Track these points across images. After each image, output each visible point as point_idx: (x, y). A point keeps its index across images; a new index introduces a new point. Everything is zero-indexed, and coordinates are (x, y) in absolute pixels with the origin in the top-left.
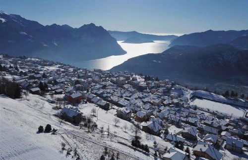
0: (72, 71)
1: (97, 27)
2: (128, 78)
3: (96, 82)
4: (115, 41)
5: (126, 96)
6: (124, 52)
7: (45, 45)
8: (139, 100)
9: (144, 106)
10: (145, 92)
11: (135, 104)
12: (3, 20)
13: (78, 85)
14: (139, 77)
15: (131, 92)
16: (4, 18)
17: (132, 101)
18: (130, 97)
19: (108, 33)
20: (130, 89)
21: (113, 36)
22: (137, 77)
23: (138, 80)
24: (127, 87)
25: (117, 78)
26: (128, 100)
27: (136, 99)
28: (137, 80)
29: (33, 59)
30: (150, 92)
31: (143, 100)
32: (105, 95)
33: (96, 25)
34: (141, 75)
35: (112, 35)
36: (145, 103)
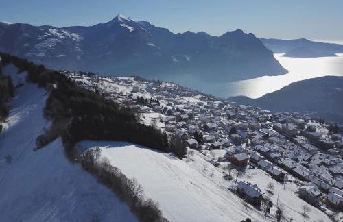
0: (217, 105)
1: (245, 34)
2: (301, 126)
3: (253, 128)
4: (270, 54)
5: (304, 160)
6: (283, 72)
7: (175, 60)
8: (325, 169)
9: (334, 181)
10: (331, 153)
11: (319, 177)
12: (131, 29)
13: (234, 135)
14: (318, 124)
15: (308, 151)
16: (131, 26)
17: (315, 170)
18: (309, 160)
19: (262, 43)
20: (306, 146)
21: (268, 48)
22: (316, 124)
23: (318, 131)
24: (301, 142)
25: (285, 125)
26: (307, 167)
27: (319, 165)
28: (315, 130)
29: (168, 85)
30: (339, 153)
31: (331, 169)
32: (273, 155)
33: (244, 32)
34: (322, 122)
35: (266, 45)
36: (334, 175)
